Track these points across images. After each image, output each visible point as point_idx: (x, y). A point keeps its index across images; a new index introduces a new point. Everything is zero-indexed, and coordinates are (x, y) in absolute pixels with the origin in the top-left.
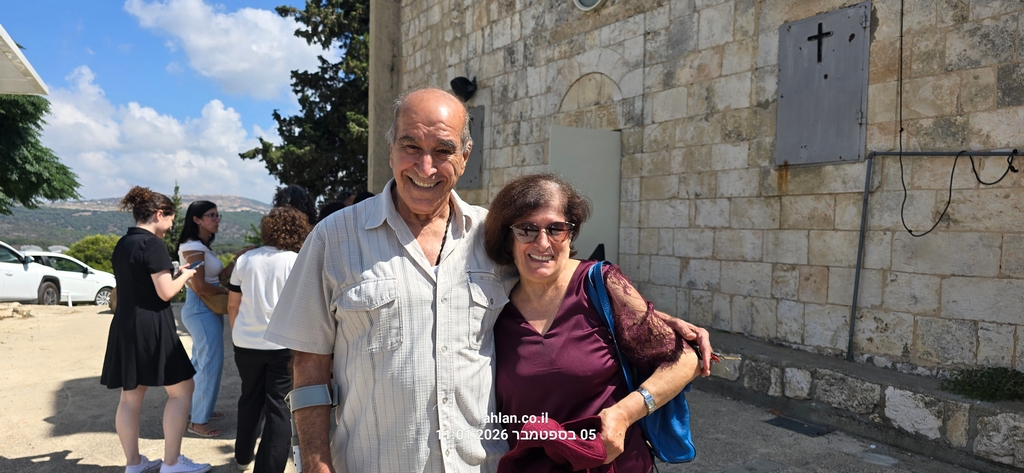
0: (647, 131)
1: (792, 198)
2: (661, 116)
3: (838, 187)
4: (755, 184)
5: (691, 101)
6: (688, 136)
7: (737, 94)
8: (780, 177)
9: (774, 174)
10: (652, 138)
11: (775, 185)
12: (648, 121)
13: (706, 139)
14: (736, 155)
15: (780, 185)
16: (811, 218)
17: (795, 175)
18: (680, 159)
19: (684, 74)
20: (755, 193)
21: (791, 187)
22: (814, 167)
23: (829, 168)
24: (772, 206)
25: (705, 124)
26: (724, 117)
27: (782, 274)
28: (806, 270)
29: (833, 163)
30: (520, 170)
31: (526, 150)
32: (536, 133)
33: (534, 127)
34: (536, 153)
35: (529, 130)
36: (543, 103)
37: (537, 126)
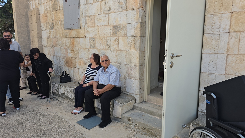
30: (107, 16)
31: (111, 2)
34: (120, 3)
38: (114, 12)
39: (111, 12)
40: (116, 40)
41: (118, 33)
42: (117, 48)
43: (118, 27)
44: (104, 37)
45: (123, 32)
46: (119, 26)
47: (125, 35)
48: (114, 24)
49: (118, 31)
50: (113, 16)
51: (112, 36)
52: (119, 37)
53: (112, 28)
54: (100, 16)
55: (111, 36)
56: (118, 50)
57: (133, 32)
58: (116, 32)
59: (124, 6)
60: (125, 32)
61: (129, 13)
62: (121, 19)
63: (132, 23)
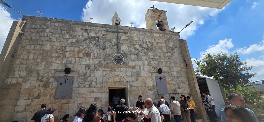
0: (133, 88)
2: (136, 85)
3: (166, 97)
4: (155, 97)
5: (142, 84)
6: (142, 89)
7: (150, 84)
8: (158, 96)
9: (157, 96)
10: (134, 89)
11: (158, 97)
12: (133, 86)
13: (145, 90)
14: (151, 93)
18: (141, 93)
19: (140, 79)
25: (145, 88)
26: (148, 87)
29: (165, 94)
30: (91, 94)
31: (94, 89)
32: (98, 85)
33: (98, 84)
34: (99, 90)
35: (95, 84)
36: (101, 79)
37: (99, 83)
38: (95, 92)
39: (94, 92)
44: (88, 103)
45: (100, 100)
46: (98, 98)
47: (101, 101)
50: (95, 94)
52: (97, 102)
53: (94, 99)
54: (87, 94)
57: (105, 100)
58: (96, 100)
59: (101, 91)
60: (101, 100)
61: (103, 93)
62: (99, 95)
63: (104, 97)
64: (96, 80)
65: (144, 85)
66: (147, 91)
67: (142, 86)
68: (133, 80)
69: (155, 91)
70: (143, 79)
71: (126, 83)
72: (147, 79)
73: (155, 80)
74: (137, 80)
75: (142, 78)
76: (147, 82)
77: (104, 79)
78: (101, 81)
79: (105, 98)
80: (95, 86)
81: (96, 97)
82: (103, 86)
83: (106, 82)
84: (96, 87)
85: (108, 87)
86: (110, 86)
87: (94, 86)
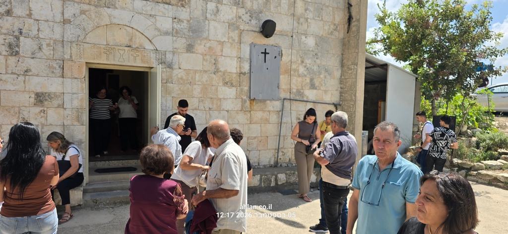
0: (176, 72)
1: (255, 112)
2: (184, 66)
3: (271, 109)
4: (240, 105)
5: (205, 63)
6: (204, 79)
7: (230, 65)
8: (251, 103)
9: (248, 102)
10: (179, 76)
11: (249, 106)
12: (176, 66)
13: (214, 83)
14: (231, 92)
15: (251, 106)
16: (261, 119)
17: (256, 103)
18: (199, 90)
19: (200, 48)
20: (240, 109)
21: (255, 108)
22: (263, 101)
23: (268, 102)
24: (247, 115)
25: (214, 76)
26: (224, 74)
27: (251, 141)
28: (260, 138)
29: (270, 100)
30: (21, 78)
31: (31, 61)
32: (46, 51)
33: (44, 46)
34: (50, 67)
35: (36, 47)
36: (58, 29)
37: (48, 45)
38: (37, 75)
39: (30, 73)
40: (43, 111)
41: (46, 103)
42: (43, 122)
43: (47, 95)
44: (13, 107)
45: (56, 102)
46: (49, 94)
47: (62, 106)
48: (38, 91)
49: (46, 100)
50: (36, 80)
51: (33, 106)
52: (47, 108)
53: (33, 96)
54: (4, 77)
55: (31, 106)
56: (47, 125)
57: (76, 103)
58: (41, 101)
59: (58, 71)
60: (61, 102)
61: (68, 81)
62: (53, 86)
63: (73, 94)
64: (35, 32)
65: (213, 69)
66: (219, 88)
67: (206, 71)
68: (176, 46)
69: (242, 90)
70: (210, 48)
71: (153, 55)
72: (222, 51)
73: (247, 56)
74: (190, 48)
75: (208, 45)
76: (221, 60)
77: (71, 32)
78: (57, 36)
79: (75, 96)
80: (33, 54)
81: (39, 90)
82: (67, 57)
83: (78, 42)
84: (39, 55)
85: (84, 61)
86: (94, 59)
87: (30, 53)
